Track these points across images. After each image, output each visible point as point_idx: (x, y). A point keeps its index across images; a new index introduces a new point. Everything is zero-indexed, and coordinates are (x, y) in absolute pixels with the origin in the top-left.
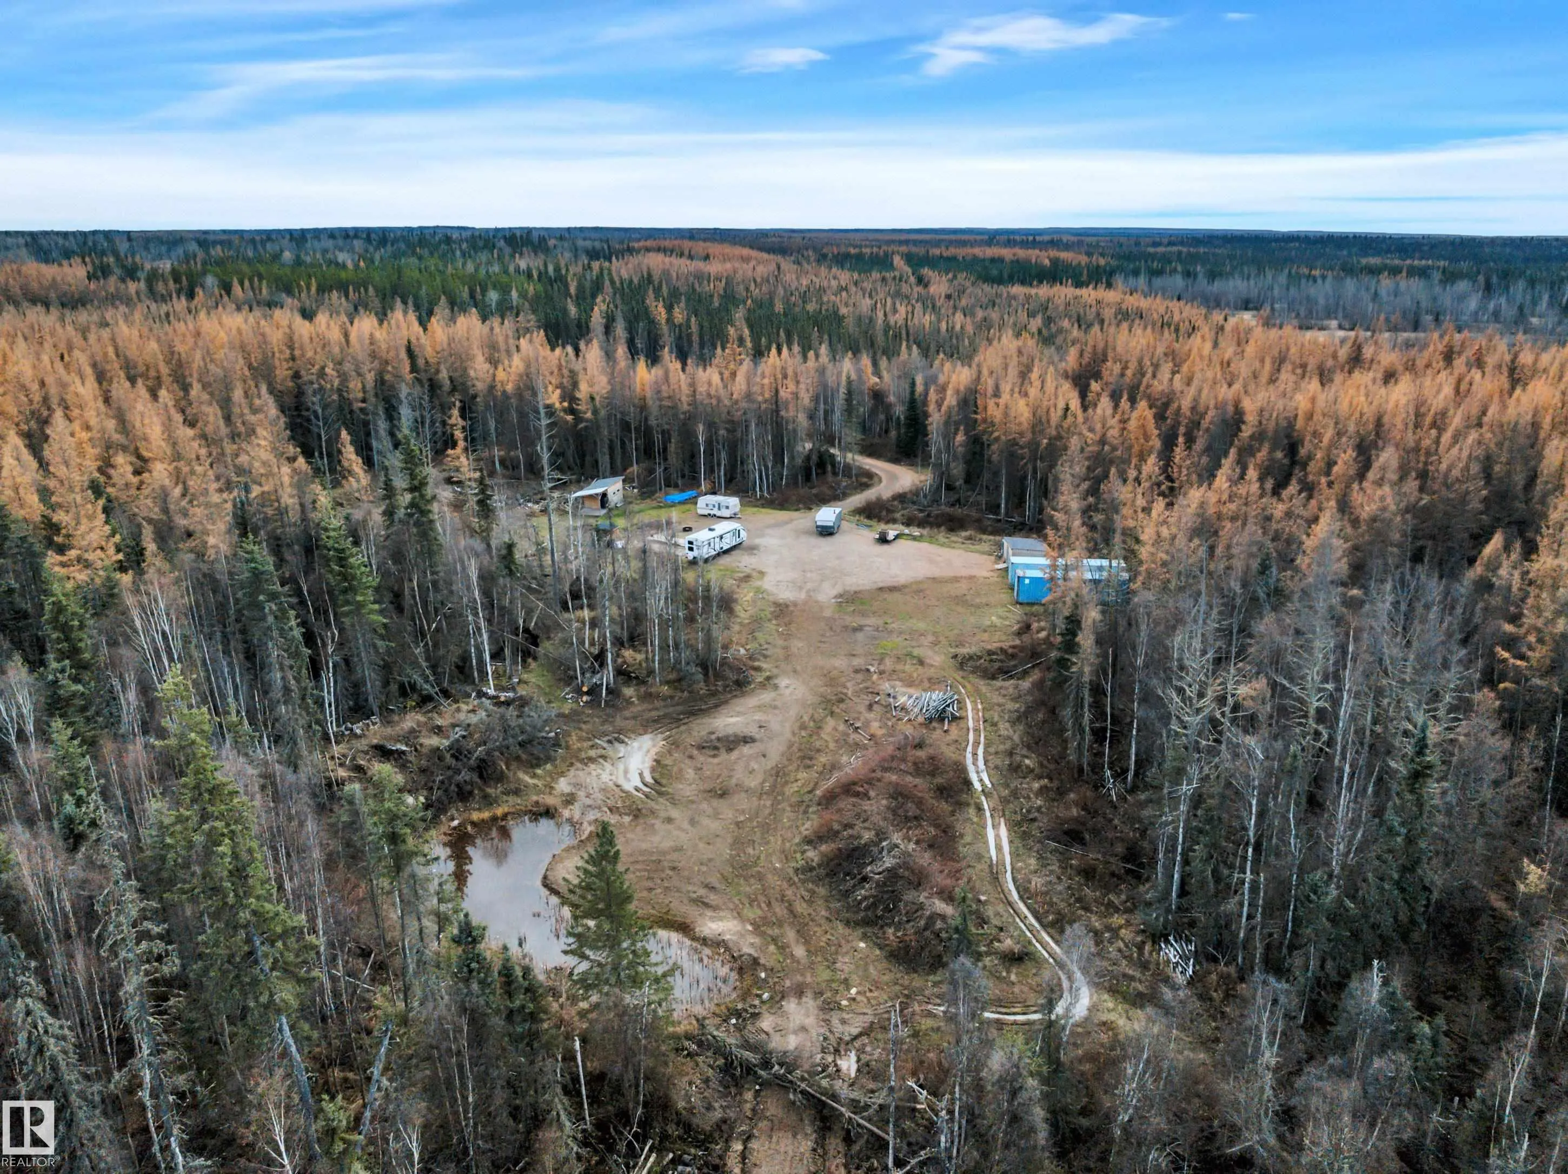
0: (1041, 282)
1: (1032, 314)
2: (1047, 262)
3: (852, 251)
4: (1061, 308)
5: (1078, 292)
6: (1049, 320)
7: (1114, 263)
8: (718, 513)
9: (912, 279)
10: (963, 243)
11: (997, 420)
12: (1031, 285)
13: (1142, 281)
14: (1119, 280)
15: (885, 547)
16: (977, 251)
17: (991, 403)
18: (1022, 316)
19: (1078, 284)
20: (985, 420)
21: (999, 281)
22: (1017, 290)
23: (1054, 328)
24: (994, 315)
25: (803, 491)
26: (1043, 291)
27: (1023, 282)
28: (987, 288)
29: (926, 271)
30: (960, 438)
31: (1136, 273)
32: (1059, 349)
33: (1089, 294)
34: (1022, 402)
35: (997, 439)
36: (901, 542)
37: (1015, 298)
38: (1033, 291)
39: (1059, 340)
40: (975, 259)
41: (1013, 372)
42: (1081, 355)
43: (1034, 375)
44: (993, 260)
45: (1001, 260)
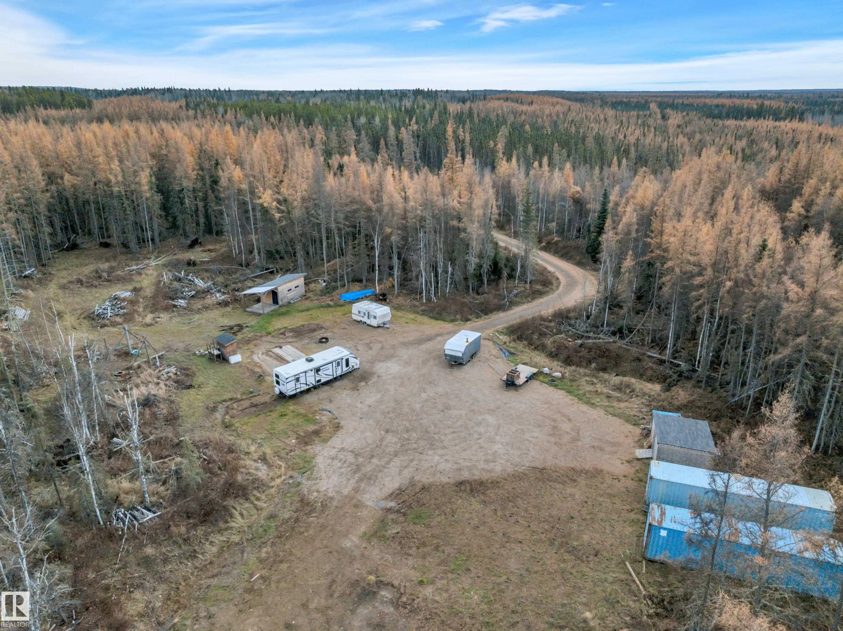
0: (749, 118)
1: (738, 138)
2: (755, 107)
3: (625, 100)
4: (764, 134)
5: (777, 123)
6: (752, 142)
7: (804, 107)
8: (368, 322)
9: (659, 116)
10: (699, 97)
11: (672, 248)
12: (741, 119)
13: (827, 117)
14: (808, 116)
15: (511, 394)
16: (708, 101)
17: (668, 227)
18: (731, 139)
19: (777, 119)
20: (659, 246)
21: (719, 116)
22: (731, 123)
23: (755, 148)
24: (708, 138)
25: (471, 298)
26: (750, 123)
27: (736, 118)
28: (709, 121)
29: (668, 111)
30: (628, 263)
31: (823, 113)
32: (758, 164)
33: (786, 125)
34: (706, 228)
35: (671, 270)
36: (535, 384)
37: (727, 127)
38: (742, 123)
39: (759, 157)
40: (705, 105)
41: (705, 189)
42: (781, 171)
43: (729, 193)
44: (717, 106)
45: (723, 106)
